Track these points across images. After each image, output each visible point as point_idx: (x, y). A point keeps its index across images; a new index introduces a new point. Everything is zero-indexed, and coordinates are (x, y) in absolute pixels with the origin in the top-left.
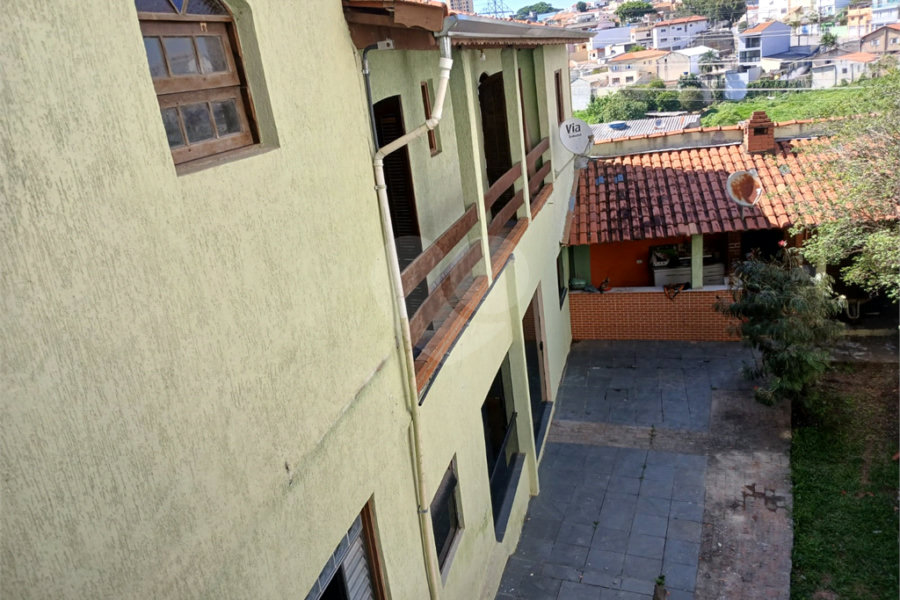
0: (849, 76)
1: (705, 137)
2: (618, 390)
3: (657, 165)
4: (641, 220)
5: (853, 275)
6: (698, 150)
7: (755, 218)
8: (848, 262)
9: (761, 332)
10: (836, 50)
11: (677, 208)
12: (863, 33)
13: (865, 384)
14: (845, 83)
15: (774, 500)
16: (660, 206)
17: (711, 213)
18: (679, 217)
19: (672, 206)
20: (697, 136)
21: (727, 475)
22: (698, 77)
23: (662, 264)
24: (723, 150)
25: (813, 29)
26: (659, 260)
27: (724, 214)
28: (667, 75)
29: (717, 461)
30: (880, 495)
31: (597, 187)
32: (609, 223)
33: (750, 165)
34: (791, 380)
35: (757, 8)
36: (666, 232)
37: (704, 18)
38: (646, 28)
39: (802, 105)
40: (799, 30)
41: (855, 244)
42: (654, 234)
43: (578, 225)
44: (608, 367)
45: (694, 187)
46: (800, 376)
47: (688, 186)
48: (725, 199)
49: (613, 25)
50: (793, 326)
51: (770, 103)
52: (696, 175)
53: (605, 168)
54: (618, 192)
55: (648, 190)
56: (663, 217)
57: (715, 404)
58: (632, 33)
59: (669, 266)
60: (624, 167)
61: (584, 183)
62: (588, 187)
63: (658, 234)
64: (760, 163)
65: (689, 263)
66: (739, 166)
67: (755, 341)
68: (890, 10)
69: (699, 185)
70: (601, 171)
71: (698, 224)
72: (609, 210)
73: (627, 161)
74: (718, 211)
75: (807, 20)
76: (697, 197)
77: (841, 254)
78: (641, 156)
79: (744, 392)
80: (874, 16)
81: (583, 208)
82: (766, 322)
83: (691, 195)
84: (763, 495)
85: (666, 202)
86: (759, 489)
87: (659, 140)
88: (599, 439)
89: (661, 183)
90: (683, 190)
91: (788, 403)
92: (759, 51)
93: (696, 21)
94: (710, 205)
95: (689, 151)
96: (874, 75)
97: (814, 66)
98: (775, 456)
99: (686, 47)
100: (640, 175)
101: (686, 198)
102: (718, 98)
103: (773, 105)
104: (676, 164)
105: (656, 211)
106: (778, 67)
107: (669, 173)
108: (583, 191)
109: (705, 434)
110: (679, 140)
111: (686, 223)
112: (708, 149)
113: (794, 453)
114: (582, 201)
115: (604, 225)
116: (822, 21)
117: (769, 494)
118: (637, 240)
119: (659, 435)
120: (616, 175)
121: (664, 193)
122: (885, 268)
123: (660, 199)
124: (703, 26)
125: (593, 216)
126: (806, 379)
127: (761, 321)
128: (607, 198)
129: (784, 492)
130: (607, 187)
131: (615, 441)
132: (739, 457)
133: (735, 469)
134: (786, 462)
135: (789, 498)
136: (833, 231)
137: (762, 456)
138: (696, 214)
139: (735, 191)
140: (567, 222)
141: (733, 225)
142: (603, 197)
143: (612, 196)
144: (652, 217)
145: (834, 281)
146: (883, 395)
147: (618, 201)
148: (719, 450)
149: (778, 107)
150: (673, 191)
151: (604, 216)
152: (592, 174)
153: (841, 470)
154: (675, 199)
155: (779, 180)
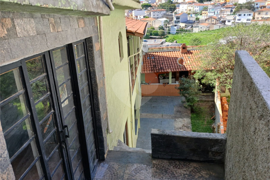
0: (202, 29)
1: (172, 49)
2: (154, 107)
3: (161, 55)
4: (158, 68)
5: (203, 81)
6: (170, 52)
7: (183, 68)
8: (202, 78)
9: (185, 93)
10: (199, 22)
11: (166, 65)
12: (206, 18)
13: (205, 105)
14: (201, 31)
15: (188, 127)
16: (162, 65)
17: (174, 67)
18: (167, 68)
19: (165, 65)
20: (170, 49)
21: (178, 123)
22: (163, 27)
23: (161, 78)
24: (176, 52)
25: (193, 15)
26: (161, 77)
27: (176, 67)
28: (155, 26)
29: (176, 120)
30: (208, 126)
31: (148, 60)
32: (151, 68)
33: (182, 56)
34: (191, 103)
35: (179, 8)
36: (164, 71)
37: (165, 10)
38: (149, 11)
39: (190, 36)
40: (190, 16)
41: (204, 75)
42: (161, 71)
43: (144, 68)
44: (151, 102)
45: (170, 61)
46: (193, 102)
47: (168, 60)
48: (176, 64)
49: (140, 9)
50: (192, 91)
51: (182, 35)
52: (170, 58)
53: (149, 55)
54: (153, 61)
55: (159, 61)
56: (163, 67)
57: (175, 109)
58: (145, 13)
59: (163, 79)
60: (154, 55)
61: (144, 58)
62: (146, 59)
63: (162, 71)
64: (184, 56)
65: (168, 78)
66: (179, 56)
67: (183, 95)
68: (212, 12)
69: (171, 60)
70: (148, 56)
71: (171, 69)
72: (151, 65)
73: (154, 53)
74: (175, 66)
75: (192, 13)
76: (170, 63)
77: (201, 77)
78: (157, 52)
79: (181, 106)
80: (208, 13)
81: (145, 64)
82: (186, 91)
83: (169, 62)
84: (186, 126)
85: (164, 64)
86: (185, 125)
87: (162, 49)
88: (151, 117)
89: (162, 59)
90: (167, 61)
91: (190, 108)
92: (179, 21)
93: (163, 11)
94: (173, 65)
95: (168, 52)
96: (208, 29)
97: (194, 26)
98: (188, 119)
99: (160, 18)
100: (157, 57)
101: (168, 63)
102: (168, 33)
103: (183, 36)
104: (165, 55)
105: (162, 66)
106: (184, 26)
107: (164, 57)
108: (145, 60)
109: (173, 115)
110: (166, 49)
111: (168, 69)
112: (172, 52)
113: (192, 118)
114: (145, 63)
115: (150, 69)
116: (196, 13)
117: (187, 126)
118: (158, 72)
119: (164, 116)
120: (152, 57)
121: (163, 62)
122: (210, 79)
123: (162, 63)
124: (165, 12)
125: (148, 66)
126: (194, 103)
127: (185, 91)
128: (150, 62)
129: (190, 126)
130: (150, 60)
131: (155, 117)
132: (181, 119)
133: (180, 122)
134: (190, 120)
135: (191, 127)
136: (200, 72)
137: (185, 119)
138: (170, 67)
139: (179, 62)
140: (142, 68)
141: (178, 70)
142: (149, 62)
143: (152, 62)
144: (161, 67)
145: (199, 82)
146: (209, 107)
147: (153, 63)
148: (176, 118)
149: (184, 37)
150: (165, 61)
151: (150, 66)
152: (146, 56)
153: (201, 121)
154: (166, 63)
155: (188, 60)
